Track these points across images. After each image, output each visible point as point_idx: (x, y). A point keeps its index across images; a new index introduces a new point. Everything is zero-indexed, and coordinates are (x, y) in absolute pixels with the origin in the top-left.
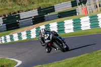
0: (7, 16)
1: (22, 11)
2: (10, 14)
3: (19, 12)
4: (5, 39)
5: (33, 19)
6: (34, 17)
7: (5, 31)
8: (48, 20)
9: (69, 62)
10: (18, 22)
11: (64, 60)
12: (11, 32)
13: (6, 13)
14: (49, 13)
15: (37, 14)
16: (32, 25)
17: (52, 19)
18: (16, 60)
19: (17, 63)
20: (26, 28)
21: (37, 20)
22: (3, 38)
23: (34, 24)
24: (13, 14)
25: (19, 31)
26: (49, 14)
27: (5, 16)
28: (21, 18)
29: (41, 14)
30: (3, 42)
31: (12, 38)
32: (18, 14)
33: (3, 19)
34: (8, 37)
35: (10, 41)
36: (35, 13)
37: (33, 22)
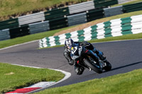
0: (50, 9)
1: (72, 2)
2: (55, 6)
3: (67, 4)
4: (48, 42)
5: (87, 14)
6: (89, 11)
7: (48, 30)
8: (109, 16)
9: (138, 74)
10: (66, 18)
11: (130, 72)
12: (56, 32)
13: (50, 5)
14: (110, 5)
15: (93, 7)
16: (85, 22)
17: (114, 14)
18: (64, 72)
19: (64, 75)
20: (78, 27)
21: (94, 15)
22: (45, 40)
23: (88, 21)
24: (59, 7)
25: (67, 30)
26: (109, 7)
27: (48, 9)
28: (71, 12)
29: (99, 7)
30: (45, 46)
31: (57, 41)
32: (66, 6)
33: (45, 13)
34: (52, 39)
35: (55, 45)
36: (90, 5)
37: (87, 18)
